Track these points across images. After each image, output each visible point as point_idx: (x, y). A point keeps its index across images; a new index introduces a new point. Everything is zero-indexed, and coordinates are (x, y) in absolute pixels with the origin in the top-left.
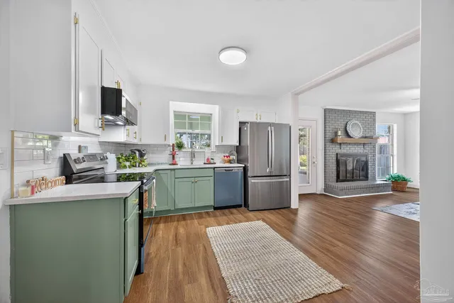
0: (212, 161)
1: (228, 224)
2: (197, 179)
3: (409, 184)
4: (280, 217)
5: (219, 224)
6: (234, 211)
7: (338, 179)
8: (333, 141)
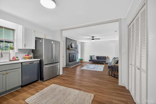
0: (17, 59)
1: (37, 92)
2: (7, 72)
3: (83, 61)
4: (59, 79)
5: (32, 94)
6: (35, 84)
7: (70, 62)
8: (68, 49)
